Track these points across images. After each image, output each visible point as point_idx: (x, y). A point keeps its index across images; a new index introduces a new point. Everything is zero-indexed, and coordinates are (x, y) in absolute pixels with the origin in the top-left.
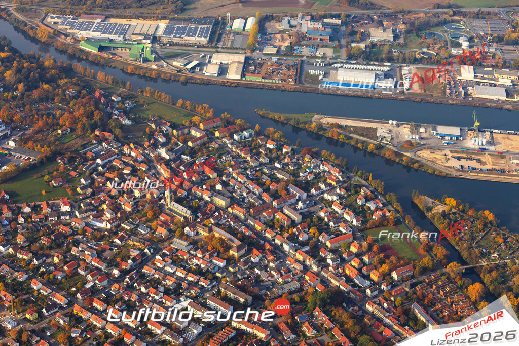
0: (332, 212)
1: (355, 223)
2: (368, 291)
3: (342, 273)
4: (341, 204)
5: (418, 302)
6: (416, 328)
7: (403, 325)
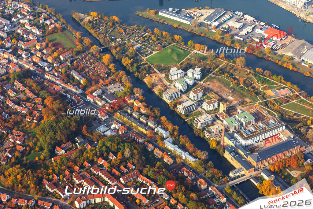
0: (25, 29)
1: (38, 33)
2: (46, 68)
3: (31, 61)
4: (30, 24)
5: (75, 70)
6: (74, 83)
7: (66, 83)
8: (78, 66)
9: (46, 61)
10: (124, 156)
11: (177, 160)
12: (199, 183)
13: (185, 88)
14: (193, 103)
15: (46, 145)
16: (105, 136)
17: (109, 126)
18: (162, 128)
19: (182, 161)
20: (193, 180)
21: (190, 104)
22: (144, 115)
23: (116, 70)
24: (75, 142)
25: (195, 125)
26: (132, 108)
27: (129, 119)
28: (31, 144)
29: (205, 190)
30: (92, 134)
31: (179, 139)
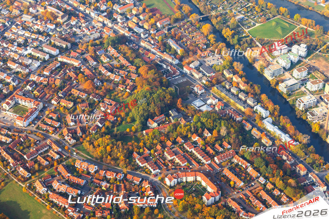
2: (142, 35)
3: (127, 26)
5: (172, 38)
6: (170, 53)
7: (162, 52)
8: (176, 35)
9: (142, 27)
10: (220, 134)
11: (275, 141)
12: (298, 169)
13: (289, 65)
14: (296, 81)
15: (138, 117)
16: (200, 111)
17: (205, 101)
18: (261, 106)
19: (282, 143)
20: (292, 165)
21: (293, 83)
22: (243, 91)
23: (215, 41)
24: (168, 115)
25: (297, 105)
26: (231, 83)
27: (227, 95)
28: (123, 114)
29: (304, 176)
30: (187, 108)
31: (279, 119)
